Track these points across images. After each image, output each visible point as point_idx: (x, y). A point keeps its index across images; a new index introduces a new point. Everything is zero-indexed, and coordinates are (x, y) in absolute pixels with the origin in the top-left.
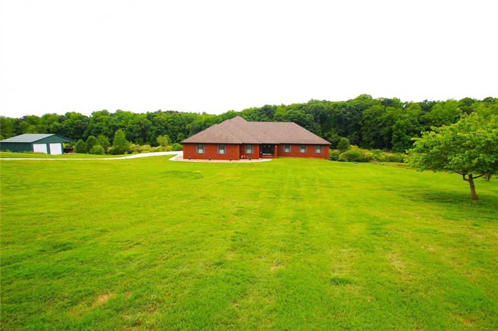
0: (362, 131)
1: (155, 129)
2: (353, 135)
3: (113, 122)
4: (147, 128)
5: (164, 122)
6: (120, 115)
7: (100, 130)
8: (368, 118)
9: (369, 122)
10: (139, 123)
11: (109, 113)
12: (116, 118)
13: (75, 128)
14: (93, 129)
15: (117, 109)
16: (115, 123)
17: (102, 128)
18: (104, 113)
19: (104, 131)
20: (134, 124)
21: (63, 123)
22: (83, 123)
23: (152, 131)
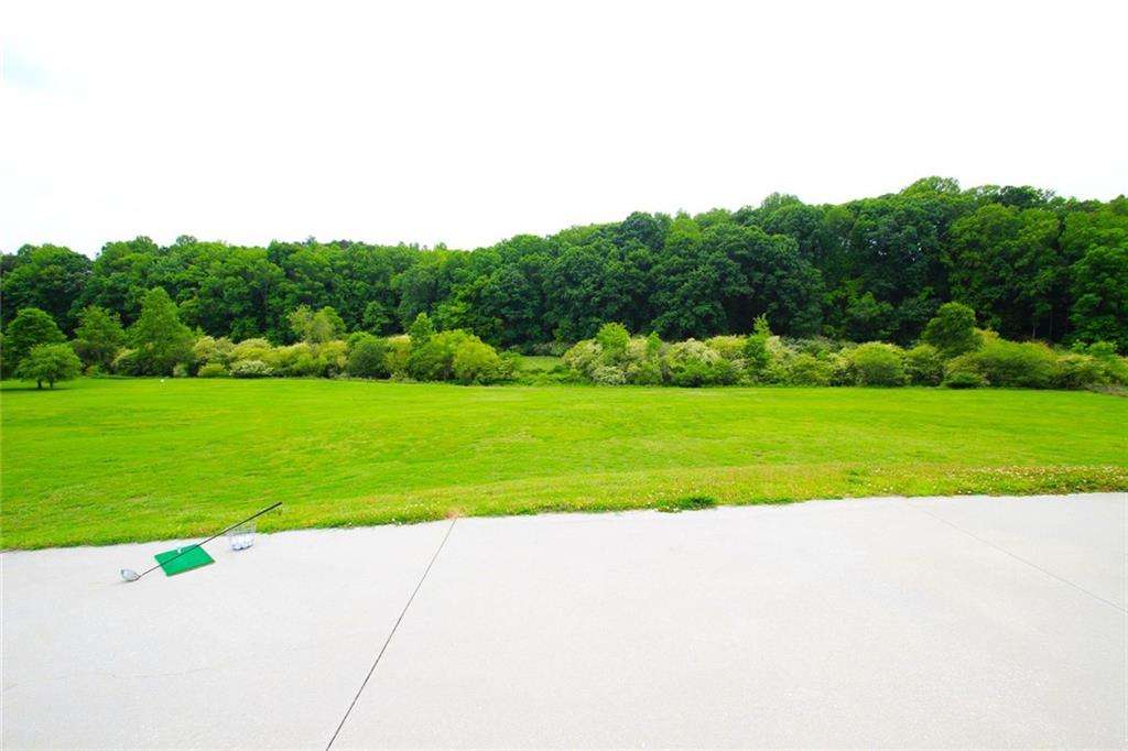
0: (953, 284)
1: (292, 292)
2: (923, 297)
3: (162, 272)
4: (269, 286)
5: (322, 270)
6: (188, 252)
7: (118, 295)
8: (973, 245)
9: (977, 255)
10: (243, 272)
11: (155, 246)
12: (174, 258)
13: (44, 291)
14: (99, 292)
15: (180, 234)
16: (168, 274)
17: (126, 291)
18: (142, 245)
19: (131, 297)
20: (226, 275)
21: (8, 277)
22: (69, 274)
23: (283, 295)
